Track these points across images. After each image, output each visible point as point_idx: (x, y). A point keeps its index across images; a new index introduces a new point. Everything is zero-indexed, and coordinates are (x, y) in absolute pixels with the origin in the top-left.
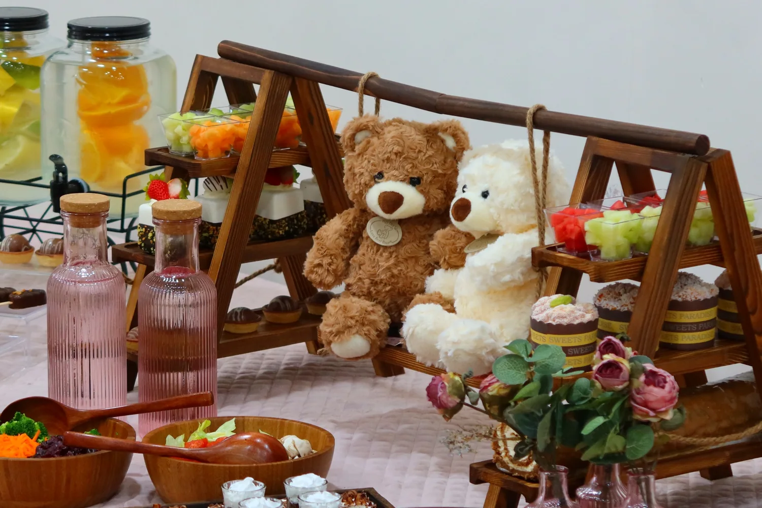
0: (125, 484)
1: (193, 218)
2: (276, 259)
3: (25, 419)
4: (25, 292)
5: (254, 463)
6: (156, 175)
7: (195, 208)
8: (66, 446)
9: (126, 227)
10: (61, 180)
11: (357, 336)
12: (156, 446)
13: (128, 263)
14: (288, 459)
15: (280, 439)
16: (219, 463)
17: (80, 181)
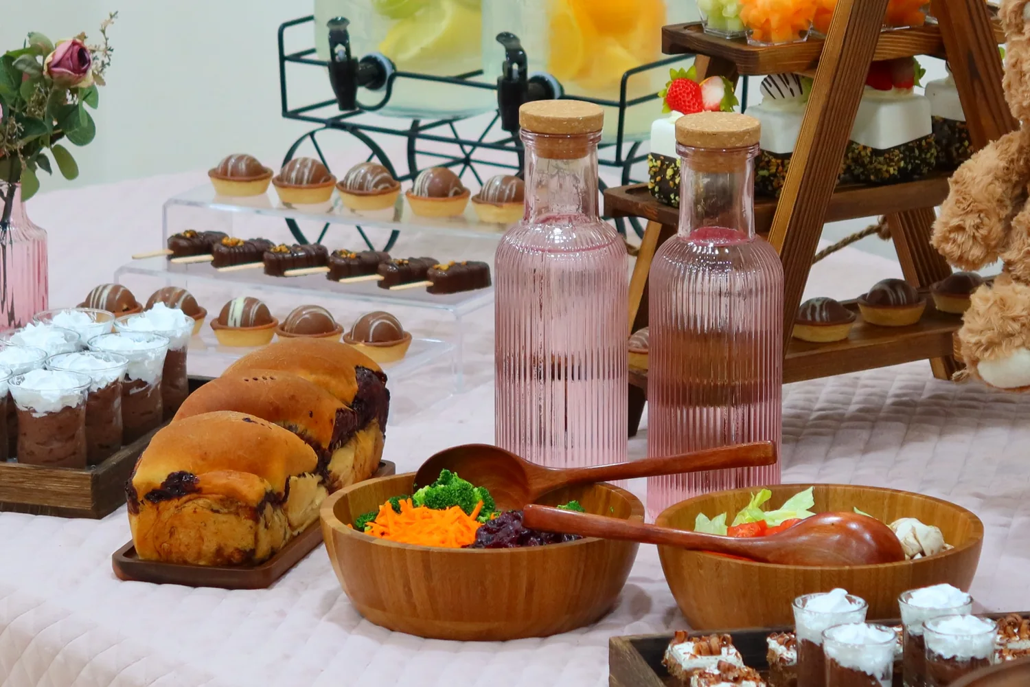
0: (625, 594)
1: (745, 145)
2: (881, 217)
3: (457, 482)
4: (454, 266)
5: (845, 564)
6: (681, 70)
7: (748, 127)
8: (528, 529)
9: (624, 157)
10: (515, 75)
11: (1023, 350)
12: (680, 531)
13: (626, 220)
14: (903, 559)
15: (889, 524)
16: (787, 563)
17: (548, 77)
